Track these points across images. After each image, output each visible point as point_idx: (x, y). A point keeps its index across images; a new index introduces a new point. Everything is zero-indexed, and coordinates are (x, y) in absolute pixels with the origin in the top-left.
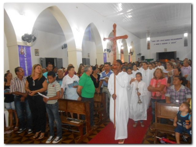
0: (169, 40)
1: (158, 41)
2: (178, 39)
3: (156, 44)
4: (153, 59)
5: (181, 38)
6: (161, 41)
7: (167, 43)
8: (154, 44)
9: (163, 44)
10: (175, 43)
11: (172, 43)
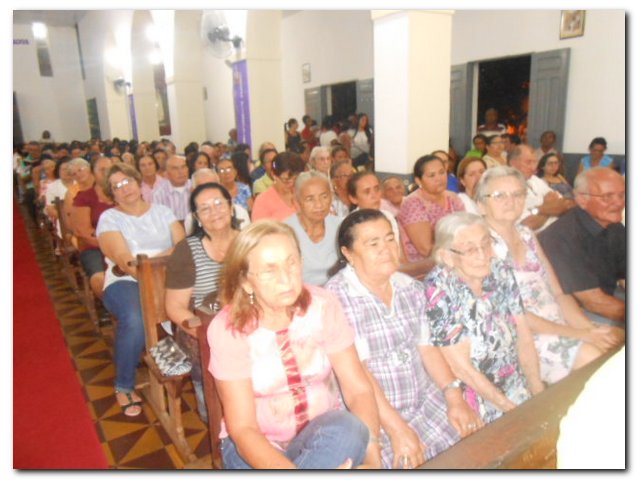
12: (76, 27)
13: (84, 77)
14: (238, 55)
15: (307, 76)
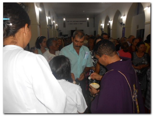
0: (78, 21)
1: (71, 21)
2: (83, 21)
3: (70, 24)
4: (68, 35)
5: (86, 21)
6: (73, 21)
7: (77, 24)
8: (69, 24)
9: (74, 24)
10: (82, 24)
11: (80, 24)
12: (94, 18)
13: (94, 27)
14: (124, 26)
15: (138, 27)
